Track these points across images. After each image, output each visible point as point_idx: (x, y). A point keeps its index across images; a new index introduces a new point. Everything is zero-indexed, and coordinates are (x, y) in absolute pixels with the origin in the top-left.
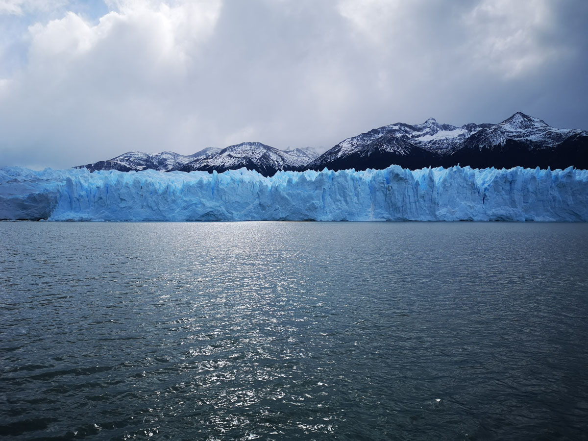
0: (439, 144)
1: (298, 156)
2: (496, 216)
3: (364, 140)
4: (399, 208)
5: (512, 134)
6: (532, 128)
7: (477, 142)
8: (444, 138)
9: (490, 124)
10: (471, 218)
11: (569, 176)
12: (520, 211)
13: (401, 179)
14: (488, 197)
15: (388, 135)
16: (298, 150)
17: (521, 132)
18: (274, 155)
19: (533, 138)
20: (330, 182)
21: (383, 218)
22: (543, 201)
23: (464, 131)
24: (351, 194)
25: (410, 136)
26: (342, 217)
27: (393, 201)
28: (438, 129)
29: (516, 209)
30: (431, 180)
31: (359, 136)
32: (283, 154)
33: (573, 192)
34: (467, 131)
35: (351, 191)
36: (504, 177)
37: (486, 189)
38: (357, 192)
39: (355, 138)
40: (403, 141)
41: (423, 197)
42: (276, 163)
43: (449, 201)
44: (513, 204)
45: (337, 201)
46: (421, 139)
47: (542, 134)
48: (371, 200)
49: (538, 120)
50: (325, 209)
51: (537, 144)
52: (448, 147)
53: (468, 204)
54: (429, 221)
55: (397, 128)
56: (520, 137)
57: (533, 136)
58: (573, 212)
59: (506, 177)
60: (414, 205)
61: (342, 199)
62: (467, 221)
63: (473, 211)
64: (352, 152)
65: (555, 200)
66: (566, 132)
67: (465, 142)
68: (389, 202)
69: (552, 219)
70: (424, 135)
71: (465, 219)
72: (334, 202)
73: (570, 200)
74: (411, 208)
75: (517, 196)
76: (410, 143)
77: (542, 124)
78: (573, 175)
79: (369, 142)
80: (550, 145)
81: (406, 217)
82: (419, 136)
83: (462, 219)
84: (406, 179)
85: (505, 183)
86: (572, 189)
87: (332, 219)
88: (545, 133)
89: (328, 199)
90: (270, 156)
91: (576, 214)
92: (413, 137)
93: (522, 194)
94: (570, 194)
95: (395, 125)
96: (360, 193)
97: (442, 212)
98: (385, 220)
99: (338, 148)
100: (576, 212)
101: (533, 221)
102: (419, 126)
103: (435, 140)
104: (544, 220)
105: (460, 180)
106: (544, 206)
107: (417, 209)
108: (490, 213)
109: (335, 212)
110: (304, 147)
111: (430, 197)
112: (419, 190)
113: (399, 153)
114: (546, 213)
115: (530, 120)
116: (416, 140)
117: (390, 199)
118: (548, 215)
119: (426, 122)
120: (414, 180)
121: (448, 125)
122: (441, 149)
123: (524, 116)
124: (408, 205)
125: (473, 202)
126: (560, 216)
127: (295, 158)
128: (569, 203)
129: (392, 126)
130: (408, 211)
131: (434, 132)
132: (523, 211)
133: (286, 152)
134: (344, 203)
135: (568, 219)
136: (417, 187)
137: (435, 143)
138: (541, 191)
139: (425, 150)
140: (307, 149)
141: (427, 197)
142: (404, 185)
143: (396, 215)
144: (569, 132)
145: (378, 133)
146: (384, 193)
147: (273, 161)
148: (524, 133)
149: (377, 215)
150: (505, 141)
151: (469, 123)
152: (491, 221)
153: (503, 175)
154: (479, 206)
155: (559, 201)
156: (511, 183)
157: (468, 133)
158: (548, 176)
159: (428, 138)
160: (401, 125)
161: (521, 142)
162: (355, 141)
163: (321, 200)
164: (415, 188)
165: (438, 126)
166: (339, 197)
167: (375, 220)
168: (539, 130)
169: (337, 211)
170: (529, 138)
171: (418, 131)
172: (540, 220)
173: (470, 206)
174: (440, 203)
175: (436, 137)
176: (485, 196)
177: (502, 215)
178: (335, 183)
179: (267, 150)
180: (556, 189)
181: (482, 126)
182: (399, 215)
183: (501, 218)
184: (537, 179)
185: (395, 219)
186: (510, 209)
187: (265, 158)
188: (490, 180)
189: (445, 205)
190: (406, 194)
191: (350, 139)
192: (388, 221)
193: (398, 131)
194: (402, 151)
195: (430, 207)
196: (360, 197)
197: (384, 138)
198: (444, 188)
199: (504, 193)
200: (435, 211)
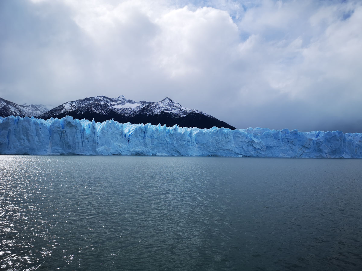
0: (125, 110)
1: (33, 110)
2: (135, 152)
3: (80, 104)
4: (70, 146)
5: (164, 109)
6: (174, 107)
7: (146, 111)
8: (128, 107)
9: (153, 102)
10: (119, 153)
11: (175, 130)
12: (149, 149)
13: (73, 126)
14: (131, 141)
15: (96, 102)
16: (32, 106)
17: (168, 108)
18: (13, 108)
19: (174, 112)
20: (16, 124)
21: (59, 152)
22: (162, 144)
23: (140, 105)
24: (32, 134)
25: (109, 104)
26: (24, 152)
27: (66, 141)
28: (126, 102)
29: (147, 148)
30: (94, 128)
31: (77, 101)
32: (20, 107)
33: (177, 139)
34: (141, 105)
35: (33, 132)
36: (141, 128)
37: (130, 135)
38: (38, 133)
39: (74, 102)
40: (105, 107)
41: (88, 139)
42: (14, 113)
43: (105, 142)
44: (145, 145)
45: (21, 139)
46: (115, 107)
47: (178, 110)
48: (50, 139)
49: (176, 103)
50: (10, 145)
51: (176, 115)
52: (131, 113)
53: (118, 144)
54: (91, 155)
55: (101, 98)
56: (168, 111)
57: (174, 111)
58: (177, 150)
59: (142, 129)
60: (81, 144)
61: (25, 138)
62: (117, 155)
63: (121, 148)
64: (72, 110)
65: (167, 143)
66: (189, 110)
67: (140, 111)
68: (63, 141)
69: (166, 154)
70: (118, 104)
71: (116, 154)
72: (18, 140)
73: (175, 144)
74: (79, 146)
75: (148, 140)
76: (109, 109)
77: (178, 105)
78: (177, 129)
79: (83, 105)
80: (182, 116)
81: (75, 152)
82: (114, 105)
83: (114, 154)
84: (76, 126)
85: (141, 132)
86: (176, 137)
87: (15, 153)
88: (179, 109)
89: (13, 138)
90: (9, 108)
91: (178, 151)
92: (111, 105)
93: (151, 139)
94: (175, 140)
95: (101, 97)
96: (41, 134)
97: (100, 149)
98: (60, 154)
99: (62, 107)
100: (178, 150)
101: (156, 155)
102: (115, 99)
103: (124, 108)
104: (162, 155)
105: (113, 129)
106: (162, 147)
107: (83, 147)
108: (132, 150)
109: (18, 147)
110: (37, 104)
111: (93, 139)
112: (84, 133)
113: (102, 113)
114: (163, 151)
115: (173, 102)
116: (113, 107)
117: (64, 139)
118: (164, 152)
119: (119, 97)
120: (82, 127)
121: (131, 101)
122: (127, 113)
123: (170, 100)
124: (77, 144)
125: (121, 143)
126: (170, 153)
127: (30, 111)
128: (175, 145)
129: (98, 97)
130: (77, 148)
131: (123, 103)
132: (150, 149)
133: (23, 106)
134: (26, 141)
135: (174, 154)
136: (84, 132)
137: (123, 110)
138: (160, 137)
139: (117, 114)
140: (40, 106)
141: (90, 139)
142: (75, 130)
143: (68, 150)
144: (190, 110)
145: (90, 101)
146: (59, 135)
147: (12, 112)
148: (170, 109)
149: (53, 151)
150: (160, 112)
151: (143, 100)
152: (132, 155)
153: (140, 127)
154: (125, 146)
155: (170, 144)
156: (144, 132)
157: (142, 106)
158: (165, 129)
159: (119, 107)
160: (104, 97)
161: (168, 113)
162: (74, 104)
163: (7, 138)
164: (83, 132)
165: (125, 100)
166: (23, 136)
167: (51, 154)
168: (177, 108)
169: (20, 147)
170: (172, 112)
171: (114, 102)
172: (160, 155)
173: (119, 145)
174: (100, 143)
175: (124, 106)
176: (129, 140)
177: (139, 152)
178: (20, 126)
179: (7, 104)
180: (168, 137)
181: (150, 103)
182: (70, 151)
183: (138, 153)
184: (159, 131)
185: (68, 153)
186: (144, 148)
187: (5, 109)
188: (133, 130)
189: (103, 145)
190: (76, 136)
191: (71, 102)
192: (62, 154)
193: (102, 100)
194: (104, 113)
195: (92, 145)
196: (40, 137)
197: (93, 104)
198: (102, 133)
199: (140, 138)
200: (95, 148)
